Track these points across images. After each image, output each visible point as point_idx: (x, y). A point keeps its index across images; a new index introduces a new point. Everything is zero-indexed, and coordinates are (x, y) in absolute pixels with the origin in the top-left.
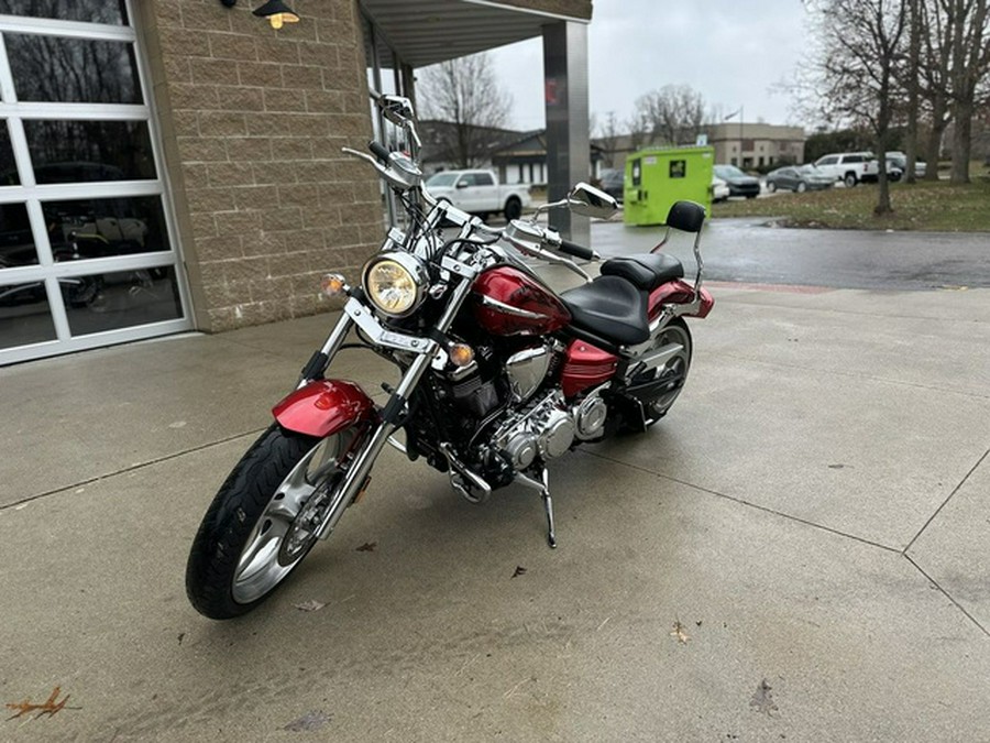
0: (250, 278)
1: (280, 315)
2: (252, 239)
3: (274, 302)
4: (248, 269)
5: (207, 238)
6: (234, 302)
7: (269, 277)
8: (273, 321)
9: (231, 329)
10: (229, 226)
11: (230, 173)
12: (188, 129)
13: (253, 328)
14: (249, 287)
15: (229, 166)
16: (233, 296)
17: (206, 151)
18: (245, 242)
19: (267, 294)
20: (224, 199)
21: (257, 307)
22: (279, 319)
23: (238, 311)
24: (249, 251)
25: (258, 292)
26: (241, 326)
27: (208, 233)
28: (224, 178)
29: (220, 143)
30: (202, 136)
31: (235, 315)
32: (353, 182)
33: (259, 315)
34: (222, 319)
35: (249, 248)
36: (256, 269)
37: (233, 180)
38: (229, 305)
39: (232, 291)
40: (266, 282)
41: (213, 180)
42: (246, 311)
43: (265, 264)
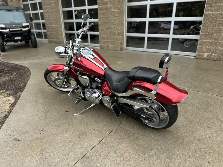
0: (213, 47)
1: (218, 59)
2: (218, 36)
3: (218, 55)
4: (213, 44)
5: (204, 34)
6: (205, 52)
7: (220, 48)
8: (215, 60)
9: (202, 59)
10: (212, 31)
11: (219, 16)
12: (210, 3)
13: (209, 60)
14: (212, 49)
15: (220, 13)
16: (205, 51)
17: (213, 9)
18: (216, 36)
19: (216, 52)
20: (214, 23)
21: (212, 55)
22: (218, 60)
23: (205, 54)
24: (216, 39)
25: (213, 51)
26: (205, 59)
27: (205, 32)
28: (216, 17)
29: (219, 6)
30: (214, 5)
31: (204, 56)
33: (212, 57)
34: (200, 56)
35: (216, 38)
36: (216, 45)
37: (219, 18)
38: (203, 52)
39: (206, 49)
40: (218, 49)
41: (212, 18)
42: (208, 56)
43: (220, 44)
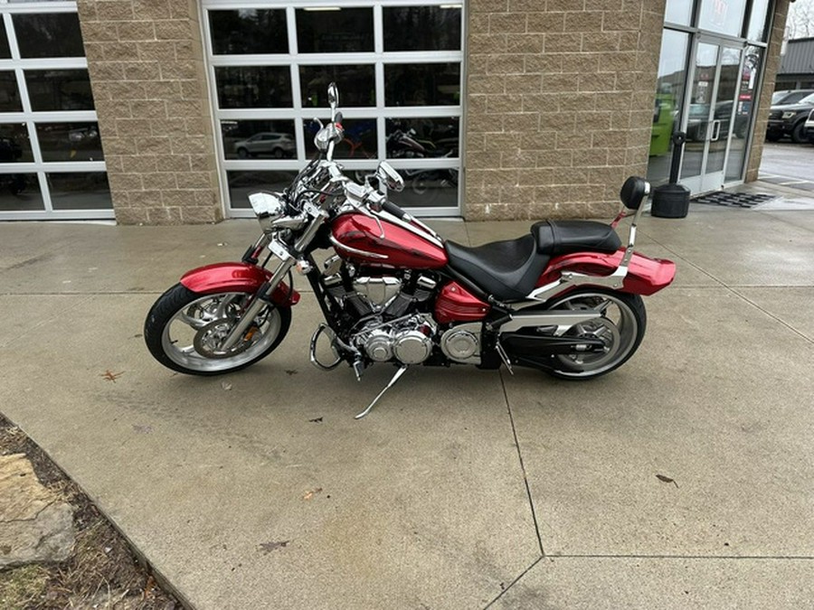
0: (502, 184)
1: (519, 216)
2: (511, 155)
3: (517, 205)
4: (501, 177)
5: (476, 151)
6: (486, 201)
7: (517, 185)
8: (512, 220)
9: (480, 221)
10: (495, 144)
11: (504, 103)
12: (478, 69)
13: (497, 222)
14: (500, 192)
15: (504, 97)
16: (486, 196)
17: (488, 86)
18: (505, 157)
19: (512, 198)
20: (495, 122)
21: (502, 207)
22: (518, 219)
23: (487, 208)
24: (505, 164)
25: (506, 196)
26: (487, 220)
27: (477, 148)
28: (499, 106)
29: (501, 79)
30: (487, 74)
31: (485, 210)
32: (612, 112)
33: (503, 213)
34: (475, 212)
35: (506, 162)
36: (509, 178)
37: (505, 108)
38: (482, 203)
39: (487, 193)
40: (513, 189)
41: (489, 108)
42: (493, 209)
43: (516, 175)
